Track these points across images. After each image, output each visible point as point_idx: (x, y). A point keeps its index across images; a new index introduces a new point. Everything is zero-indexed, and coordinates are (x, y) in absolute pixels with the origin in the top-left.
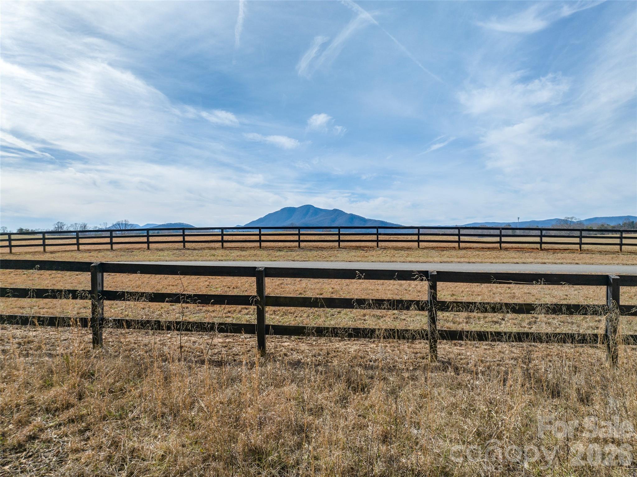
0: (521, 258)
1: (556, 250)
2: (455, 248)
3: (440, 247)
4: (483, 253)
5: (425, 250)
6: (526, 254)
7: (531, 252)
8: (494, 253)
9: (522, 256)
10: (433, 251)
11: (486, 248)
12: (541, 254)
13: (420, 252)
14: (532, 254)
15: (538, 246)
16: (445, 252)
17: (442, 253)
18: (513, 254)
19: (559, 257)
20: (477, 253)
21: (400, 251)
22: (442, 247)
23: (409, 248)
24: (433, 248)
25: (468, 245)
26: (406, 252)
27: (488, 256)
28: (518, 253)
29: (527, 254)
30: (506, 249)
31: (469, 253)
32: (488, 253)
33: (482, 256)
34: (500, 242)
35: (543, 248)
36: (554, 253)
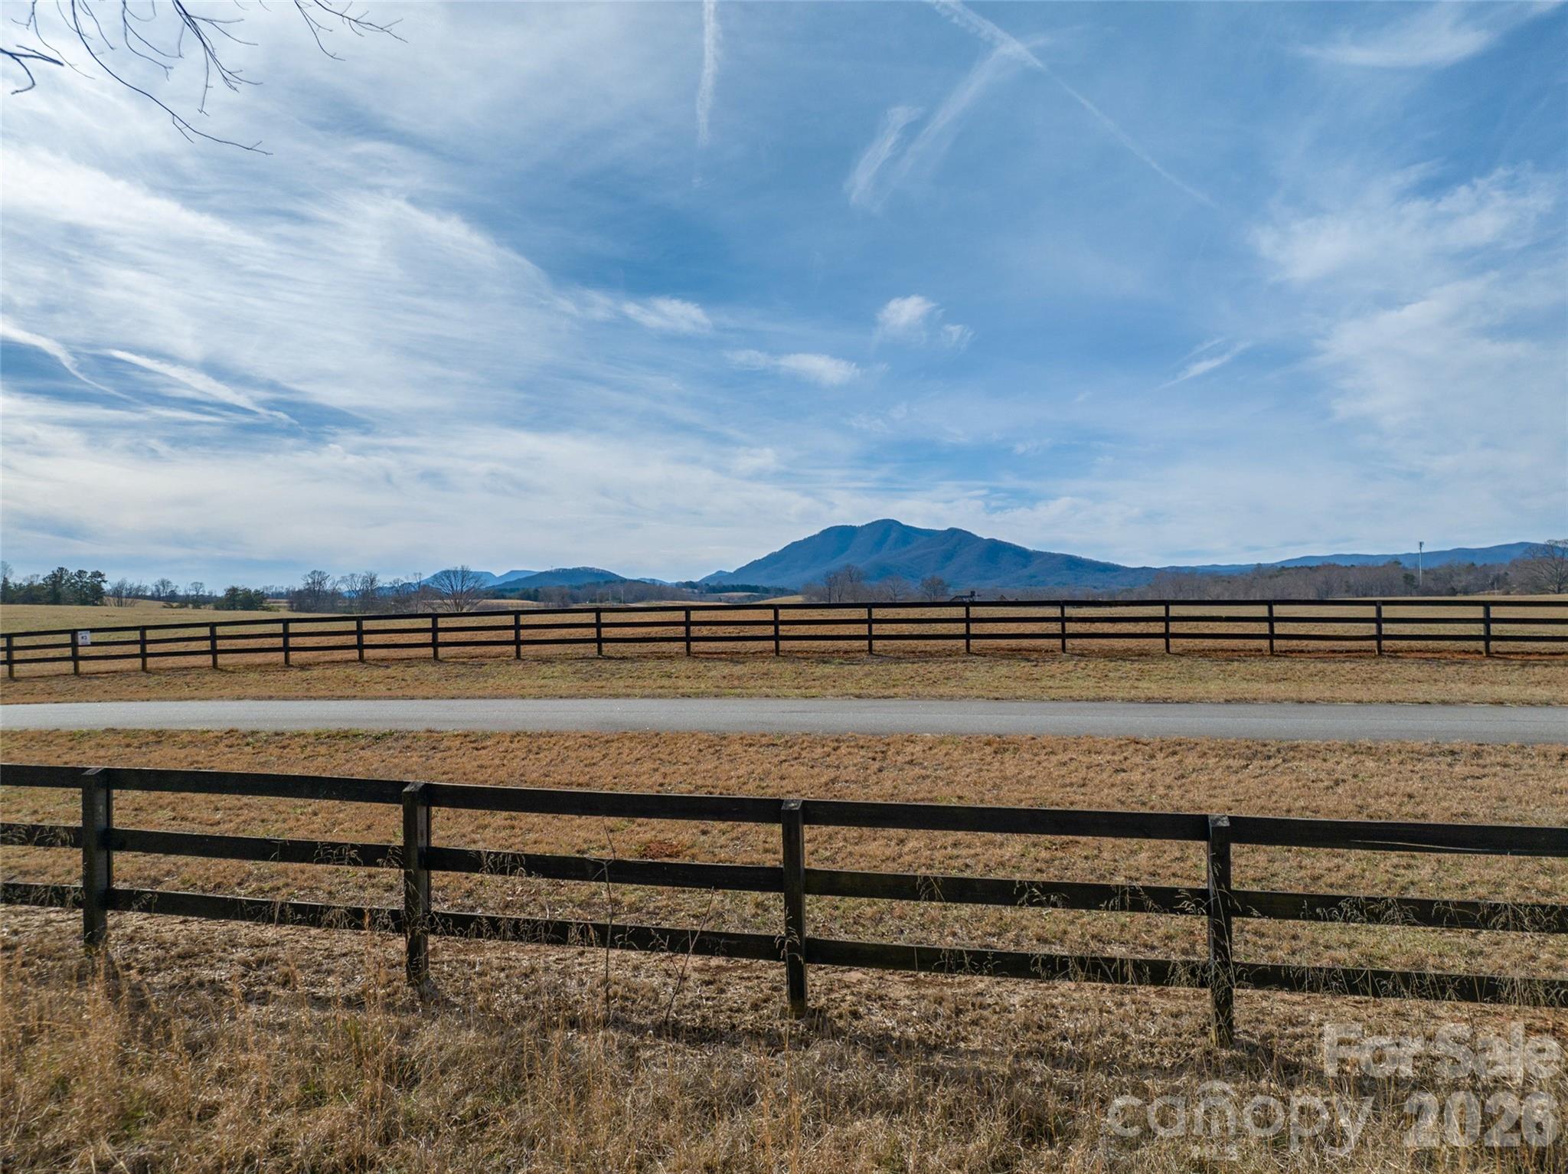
0: (1435, 680)
1: (1529, 654)
2: (1260, 650)
3: (1222, 650)
4: (1333, 667)
5: (1184, 660)
6: (1447, 669)
7: (1462, 663)
8: (1365, 667)
9: (1437, 676)
10: (1206, 664)
11: (1341, 652)
12: (1489, 667)
13: (1172, 665)
14: (1465, 668)
15: (1481, 645)
16: (1236, 664)
17: (1229, 668)
18: (1414, 668)
19: (1538, 678)
20: (1320, 666)
21: (1120, 662)
22: (1228, 650)
23: (1143, 654)
24: (1204, 653)
25: (1294, 644)
26: (1136, 665)
27: (1348, 677)
28: (1426, 668)
29: (1450, 670)
30: (1395, 654)
31: (1299, 666)
32: (1348, 666)
33: (1333, 676)
34: (1379, 637)
35: (1492, 650)
36: (1523, 666)
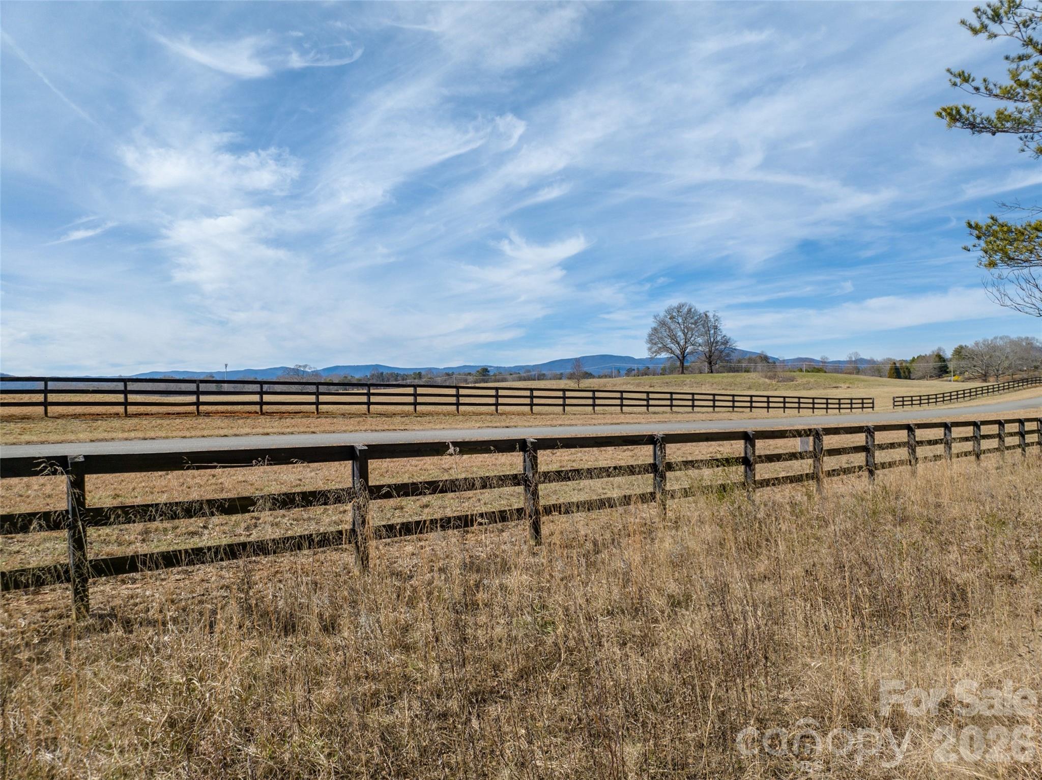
0: (232, 428)
1: (284, 413)
2: (118, 414)
3: (89, 414)
4: (168, 422)
5: (59, 421)
6: (238, 421)
7: (247, 418)
8: (188, 422)
9: (233, 425)
10: (77, 422)
11: (174, 414)
12: (262, 420)
13: (50, 424)
14: (248, 421)
15: (257, 408)
16: (100, 422)
17: (95, 424)
18: (219, 421)
19: (288, 424)
20: (159, 421)
21: (5, 423)
22: (94, 414)
23: (24, 418)
24: (76, 416)
25: (142, 409)
26: (19, 425)
27: (178, 427)
28: (226, 421)
29: (241, 422)
30: (208, 414)
31: (145, 422)
32: (178, 421)
33: (168, 427)
34: (198, 404)
35: (264, 411)
36: (280, 419)
